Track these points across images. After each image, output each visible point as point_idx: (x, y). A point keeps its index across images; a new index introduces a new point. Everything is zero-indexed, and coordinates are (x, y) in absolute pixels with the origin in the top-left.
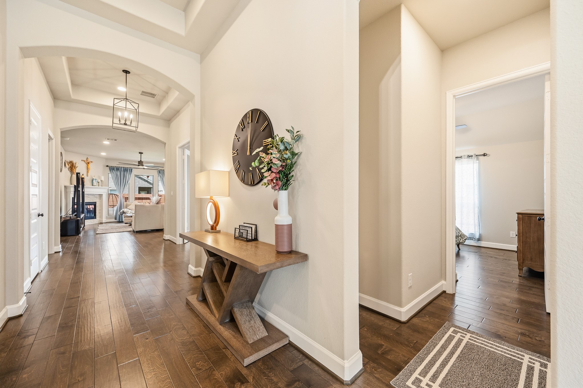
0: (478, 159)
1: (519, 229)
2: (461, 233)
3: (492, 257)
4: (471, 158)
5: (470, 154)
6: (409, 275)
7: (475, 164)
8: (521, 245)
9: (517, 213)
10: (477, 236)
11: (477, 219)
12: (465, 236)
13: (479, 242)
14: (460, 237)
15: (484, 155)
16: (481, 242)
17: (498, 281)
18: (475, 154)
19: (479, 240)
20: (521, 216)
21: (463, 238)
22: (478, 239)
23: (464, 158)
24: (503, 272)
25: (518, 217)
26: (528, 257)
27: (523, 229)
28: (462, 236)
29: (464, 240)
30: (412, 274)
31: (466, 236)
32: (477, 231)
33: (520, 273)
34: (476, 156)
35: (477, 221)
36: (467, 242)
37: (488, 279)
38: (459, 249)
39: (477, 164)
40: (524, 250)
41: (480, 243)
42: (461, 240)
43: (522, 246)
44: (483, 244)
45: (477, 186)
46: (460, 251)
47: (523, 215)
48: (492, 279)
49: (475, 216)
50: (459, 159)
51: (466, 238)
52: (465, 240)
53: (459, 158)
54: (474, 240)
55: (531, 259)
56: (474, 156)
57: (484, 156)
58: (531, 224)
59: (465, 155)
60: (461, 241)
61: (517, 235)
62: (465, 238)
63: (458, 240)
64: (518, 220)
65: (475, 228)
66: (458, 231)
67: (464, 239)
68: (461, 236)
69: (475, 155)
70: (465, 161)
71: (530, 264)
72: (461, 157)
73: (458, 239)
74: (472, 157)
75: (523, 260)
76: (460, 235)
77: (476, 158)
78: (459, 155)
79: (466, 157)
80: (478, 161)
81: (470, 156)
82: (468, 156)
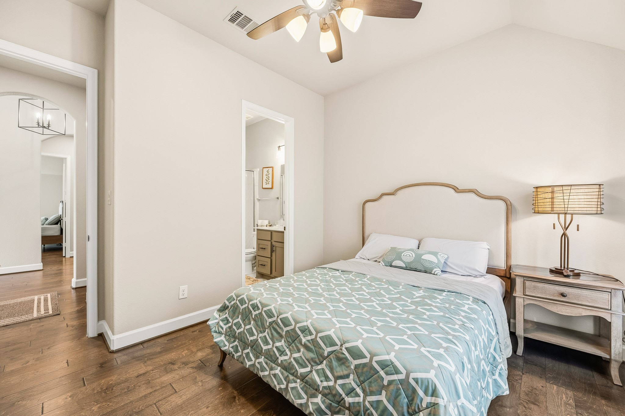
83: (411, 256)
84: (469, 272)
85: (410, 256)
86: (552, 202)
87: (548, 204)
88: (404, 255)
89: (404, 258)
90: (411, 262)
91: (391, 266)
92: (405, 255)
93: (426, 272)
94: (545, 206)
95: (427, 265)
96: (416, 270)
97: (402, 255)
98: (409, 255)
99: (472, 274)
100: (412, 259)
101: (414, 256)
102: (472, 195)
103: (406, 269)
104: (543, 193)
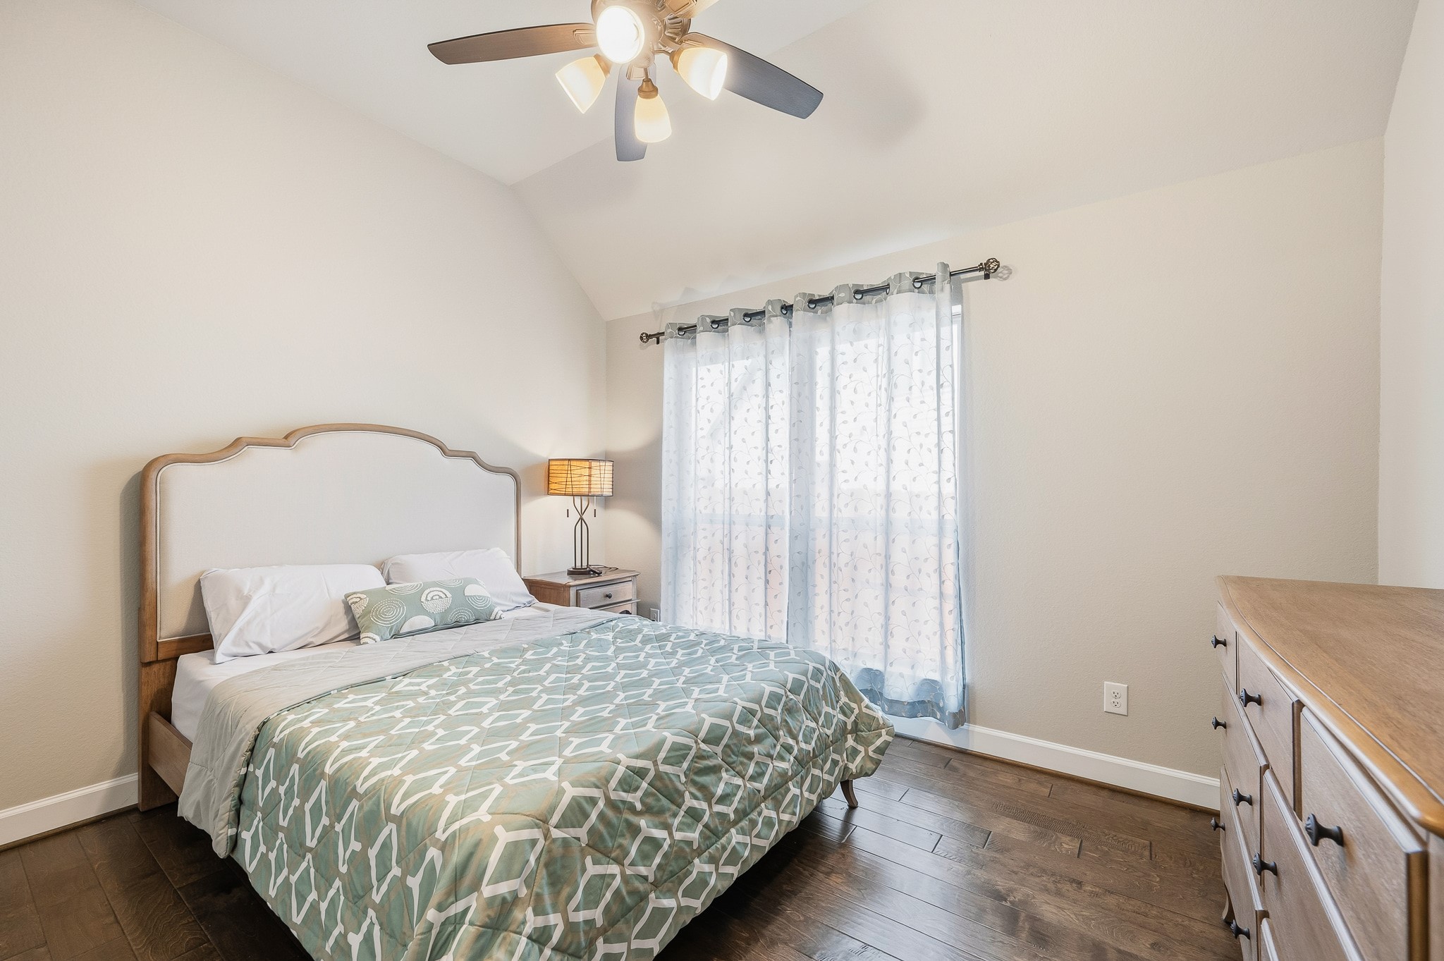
0: (957, 296)
2: (856, 711)
4: (932, 292)
5: (923, 268)
7: (945, 329)
10: (952, 702)
12: (880, 726)
13: (961, 727)
14: (850, 742)
15: (988, 269)
16: (972, 729)
18: (946, 266)
19: (959, 719)
21: (867, 743)
22: (954, 715)
23: (900, 293)
28: (862, 727)
29: (871, 754)
32: (951, 670)
34: (951, 275)
35: (950, 621)
38: (853, 806)
41: (968, 733)
42: (855, 752)
44: (982, 738)
45: (952, 432)
46: (856, 818)
50: (879, 299)
51: (885, 737)
53: (879, 295)
54: (938, 716)
56: (939, 276)
57: (986, 275)
59: (901, 275)
60: (855, 764)
62: (879, 742)
63: (835, 761)
65: (943, 655)
66: (844, 700)
67: (872, 748)
68: (856, 729)
69: (945, 274)
70: (902, 306)
72: (885, 288)
74: (934, 285)
76: (849, 727)
77: (947, 287)
78: (877, 282)
79: (907, 283)
80: (957, 309)
81: (922, 282)
82: (916, 279)
83: (443, 596)
84: (516, 602)
85: (441, 597)
86: (590, 481)
87: (585, 483)
88: (427, 600)
89: (429, 606)
90: (447, 611)
91: (397, 636)
92: (429, 598)
93: (477, 621)
94: (581, 486)
95: (479, 606)
96: (458, 625)
97: (423, 599)
98: (438, 597)
99: (519, 604)
100: (447, 603)
101: (449, 595)
102: (470, 463)
103: (435, 629)
104: (578, 468)
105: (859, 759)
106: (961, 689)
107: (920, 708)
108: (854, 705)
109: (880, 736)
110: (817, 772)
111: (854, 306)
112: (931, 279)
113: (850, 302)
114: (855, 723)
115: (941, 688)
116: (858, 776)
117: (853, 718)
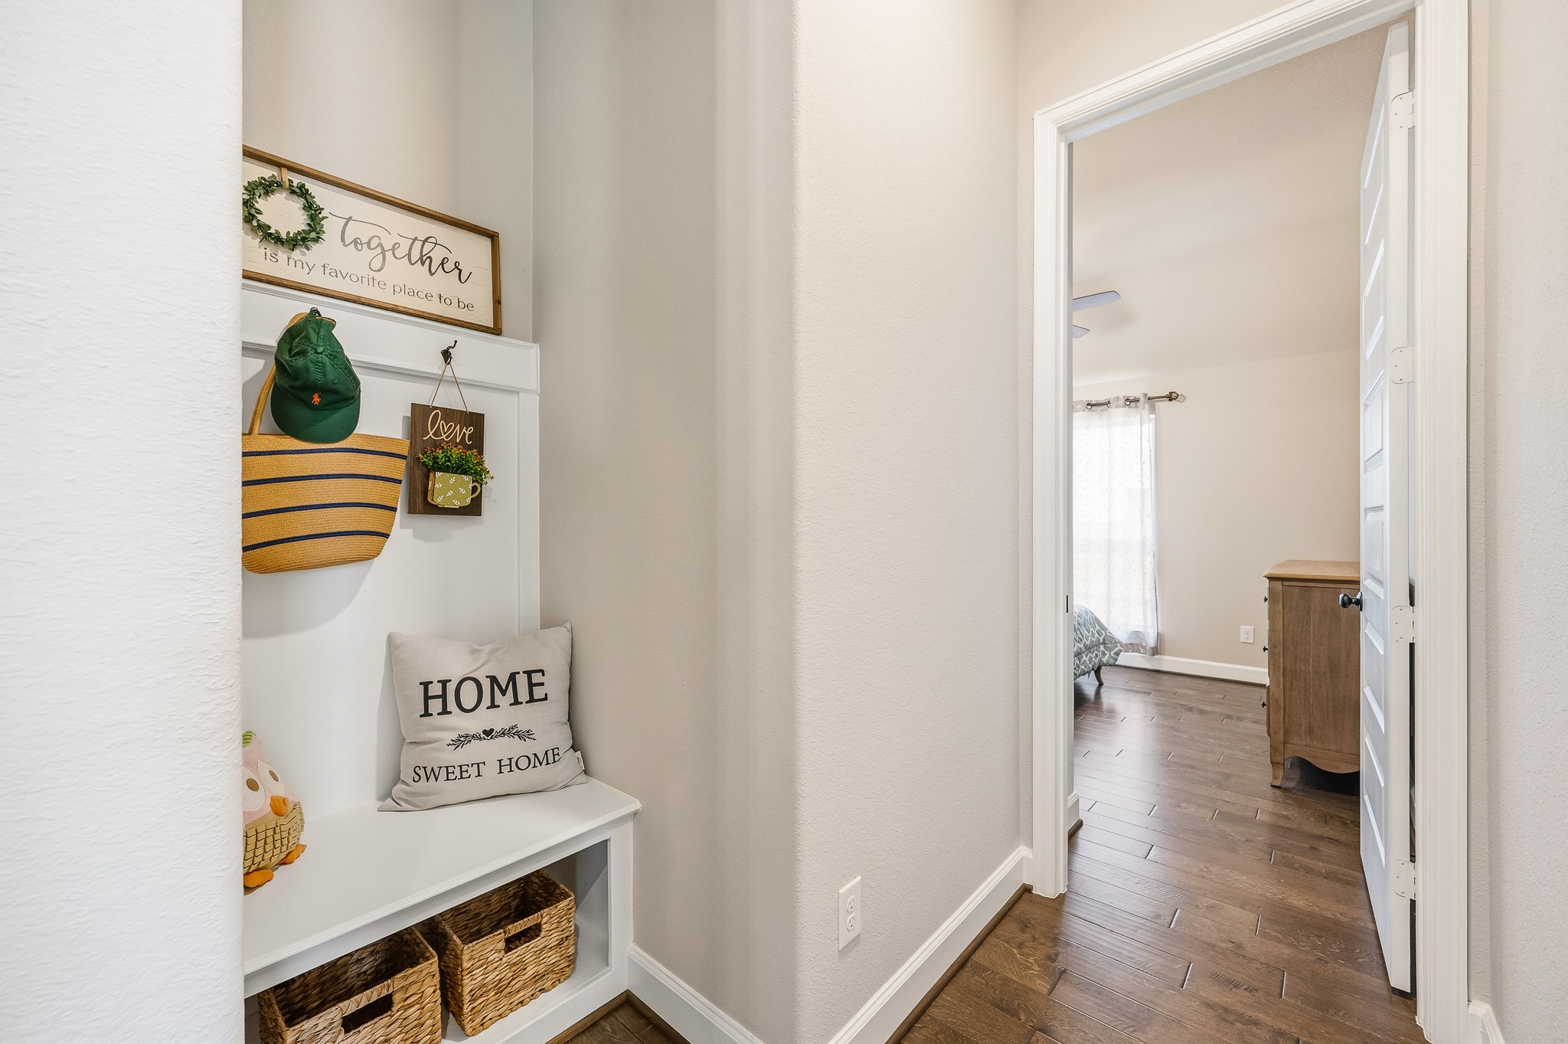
0: (1153, 410)
1: (1272, 630)
2: (1104, 634)
3: (1190, 709)
4: (1136, 407)
5: (1132, 395)
6: (842, 891)
7: (1145, 427)
8: (1279, 683)
9: (1268, 578)
10: (1151, 642)
11: (1150, 590)
12: (1116, 642)
13: (1155, 657)
14: (1102, 648)
15: (1171, 397)
16: (1162, 657)
17: (1211, 815)
18: (1146, 395)
19: (1155, 651)
20: (1278, 585)
21: (1110, 650)
22: (1153, 648)
23: (1116, 407)
24: (1225, 771)
25: (1271, 590)
26: (1300, 725)
27: (1285, 630)
28: (1107, 642)
29: (1112, 655)
30: (859, 878)
31: (1119, 642)
32: (1149, 624)
33: (1275, 777)
34: (1149, 399)
35: (1150, 595)
36: (1124, 659)
37: (1179, 809)
38: (1101, 684)
39: (1152, 426)
40: (1287, 700)
41: (1160, 659)
42: (1104, 654)
43: (1282, 687)
44: (1168, 662)
45: (1151, 489)
46: (1103, 690)
47: (1285, 583)
48: (1192, 810)
49: (1144, 580)
50: (1103, 410)
51: (1119, 648)
52: (1117, 654)
53: (1103, 407)
54: (1142, 651)
55: (1310, 731)
56: (1142, 399)
57: (1170, 400)
58: (1309, 612)
59: (1117, 397)
60: (1105, 660)
61: (1265, 649)
62: (1116, 650)
63: (1097, 655)
64: (1272, 598)
65: (1144, 615)
66: (1098, 628)
67: (1113, 652)
68: (1104, 643)
69: (1145, 398)
70: (1118, 413)
71: (1306, 746)
72: (1107, 403)
73: (1096, 652)
74: (1139, 404)
75: (1286, 732)
76: (1101, 641)
77: (1147, 407)
78: (1102, 399)
79: (1121, 402)
80: (1153, 416)
81: (1131, 402)
82: (1127, 400)
105: (1106, 657)
106: (1156, 634)
107: (1133, 647)
108: (1102, 631)
109: (1117, 646)
110: (1091, 655)
111: (1087, 413)
112: (1136, 400)
113: (1084, 411)
114: (1104, 639)
115: (1144, 635)
116: (1105, 665)
117: (1103, 637)
